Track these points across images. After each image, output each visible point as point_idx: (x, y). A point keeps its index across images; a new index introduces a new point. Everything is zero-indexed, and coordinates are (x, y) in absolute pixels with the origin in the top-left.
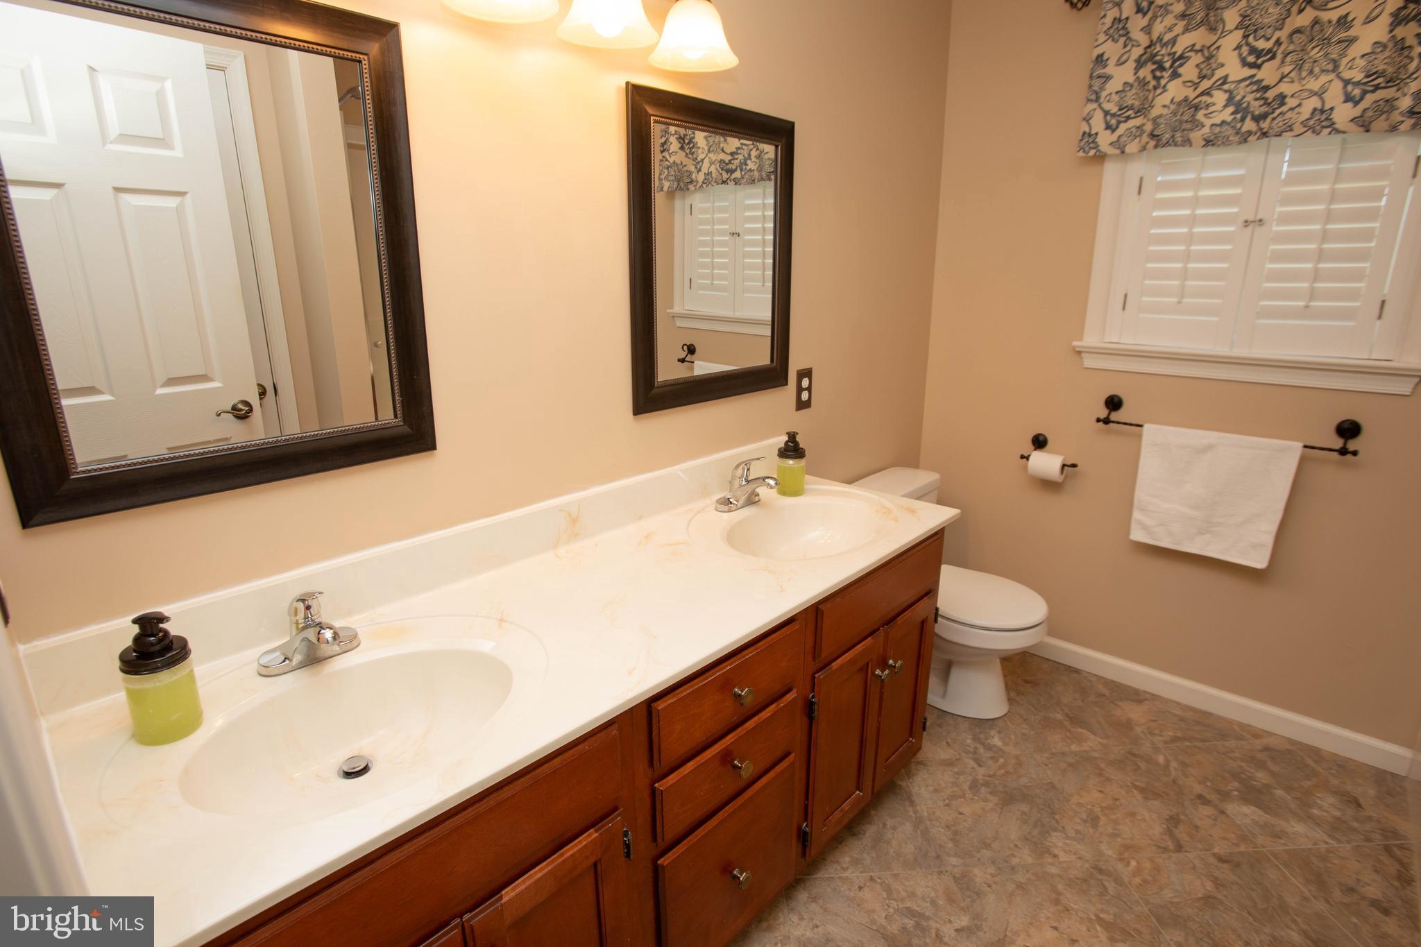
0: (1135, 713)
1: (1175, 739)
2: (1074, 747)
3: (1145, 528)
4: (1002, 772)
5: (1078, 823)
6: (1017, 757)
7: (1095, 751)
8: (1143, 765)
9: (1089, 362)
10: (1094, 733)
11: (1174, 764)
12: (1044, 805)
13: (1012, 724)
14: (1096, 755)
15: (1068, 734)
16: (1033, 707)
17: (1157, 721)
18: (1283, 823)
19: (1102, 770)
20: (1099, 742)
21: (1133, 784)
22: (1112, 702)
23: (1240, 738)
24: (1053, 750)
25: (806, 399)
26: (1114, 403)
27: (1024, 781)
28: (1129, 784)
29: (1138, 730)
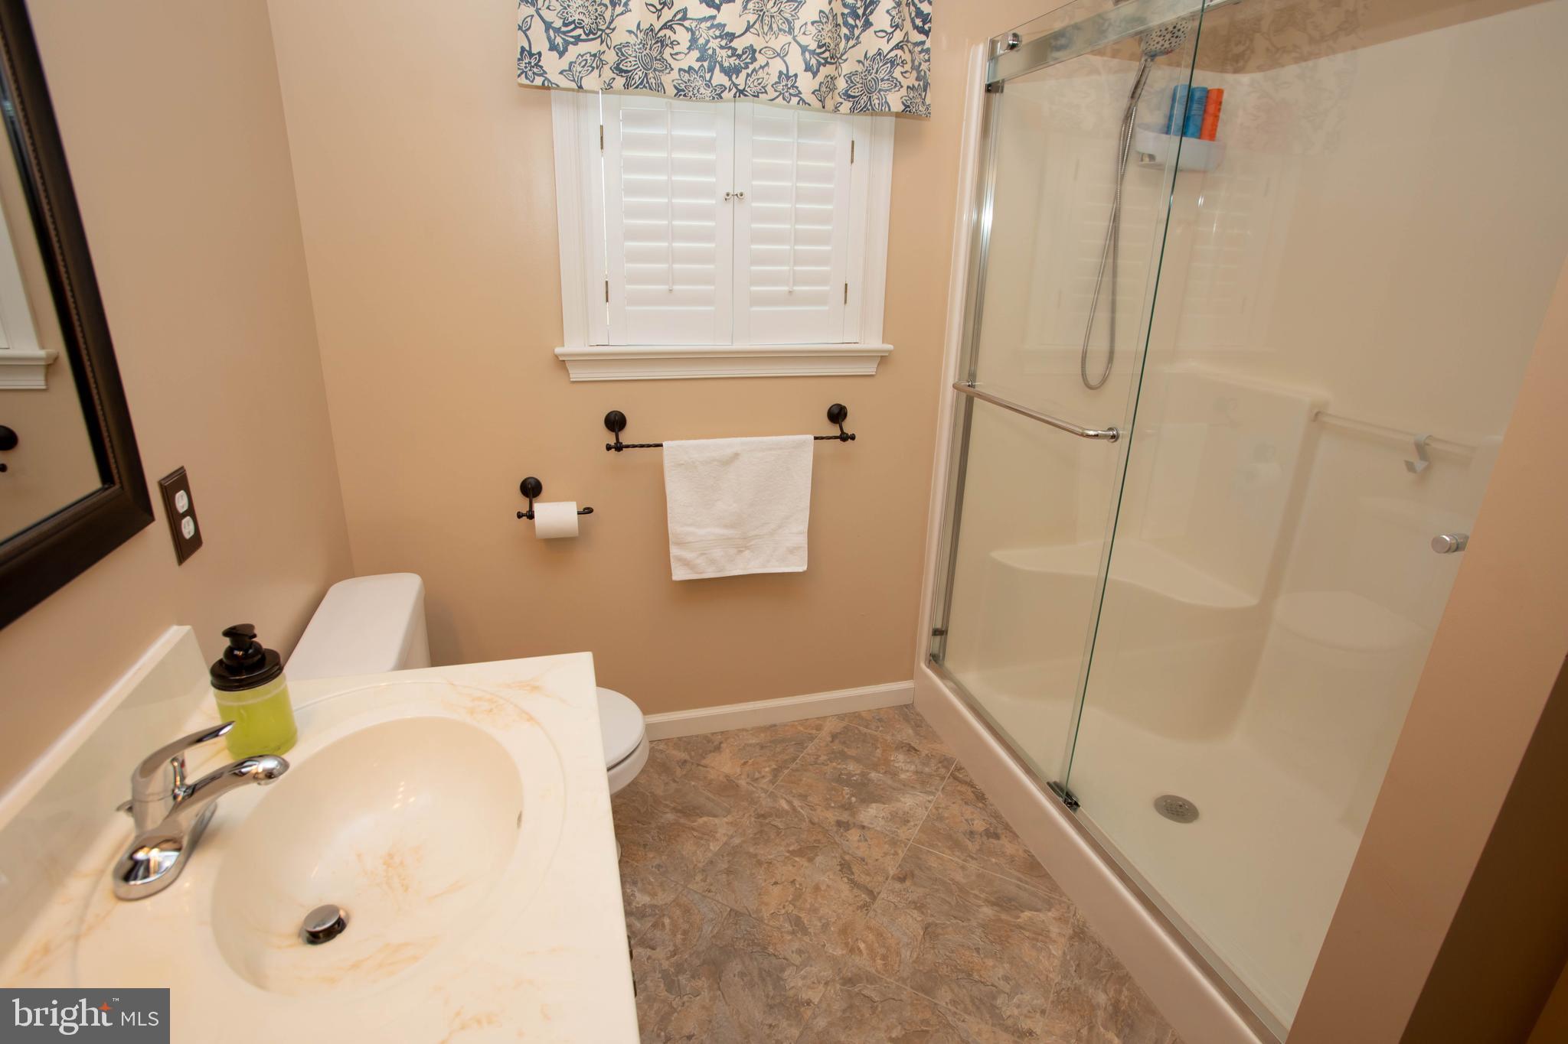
0: (723, 765)
1: (776, 773)
2: (714, 847)
3: (686, 563)
4: (679, 936)
5: (791, 941)
6: (676, 902)
7: (732, 837)
8: (778, 822)
9: (576, 374)
10: (715, 816)
11: (796, 803)
12: (748, 945)
13: (637, 861)
14: (737, 841)
15: (695, 834)
16: (638, 822)
17: (747, 762)
18: (899, 805)
19: (756, 855)
20: (727, 823)
21: (789, 851)
22: (698, 765)
23: (812, 738)
24: (700, 865)
25: (192, 533)
26: (615, 422)
27: (707, 929)
28: (788, 854)
29: (742, 783)
